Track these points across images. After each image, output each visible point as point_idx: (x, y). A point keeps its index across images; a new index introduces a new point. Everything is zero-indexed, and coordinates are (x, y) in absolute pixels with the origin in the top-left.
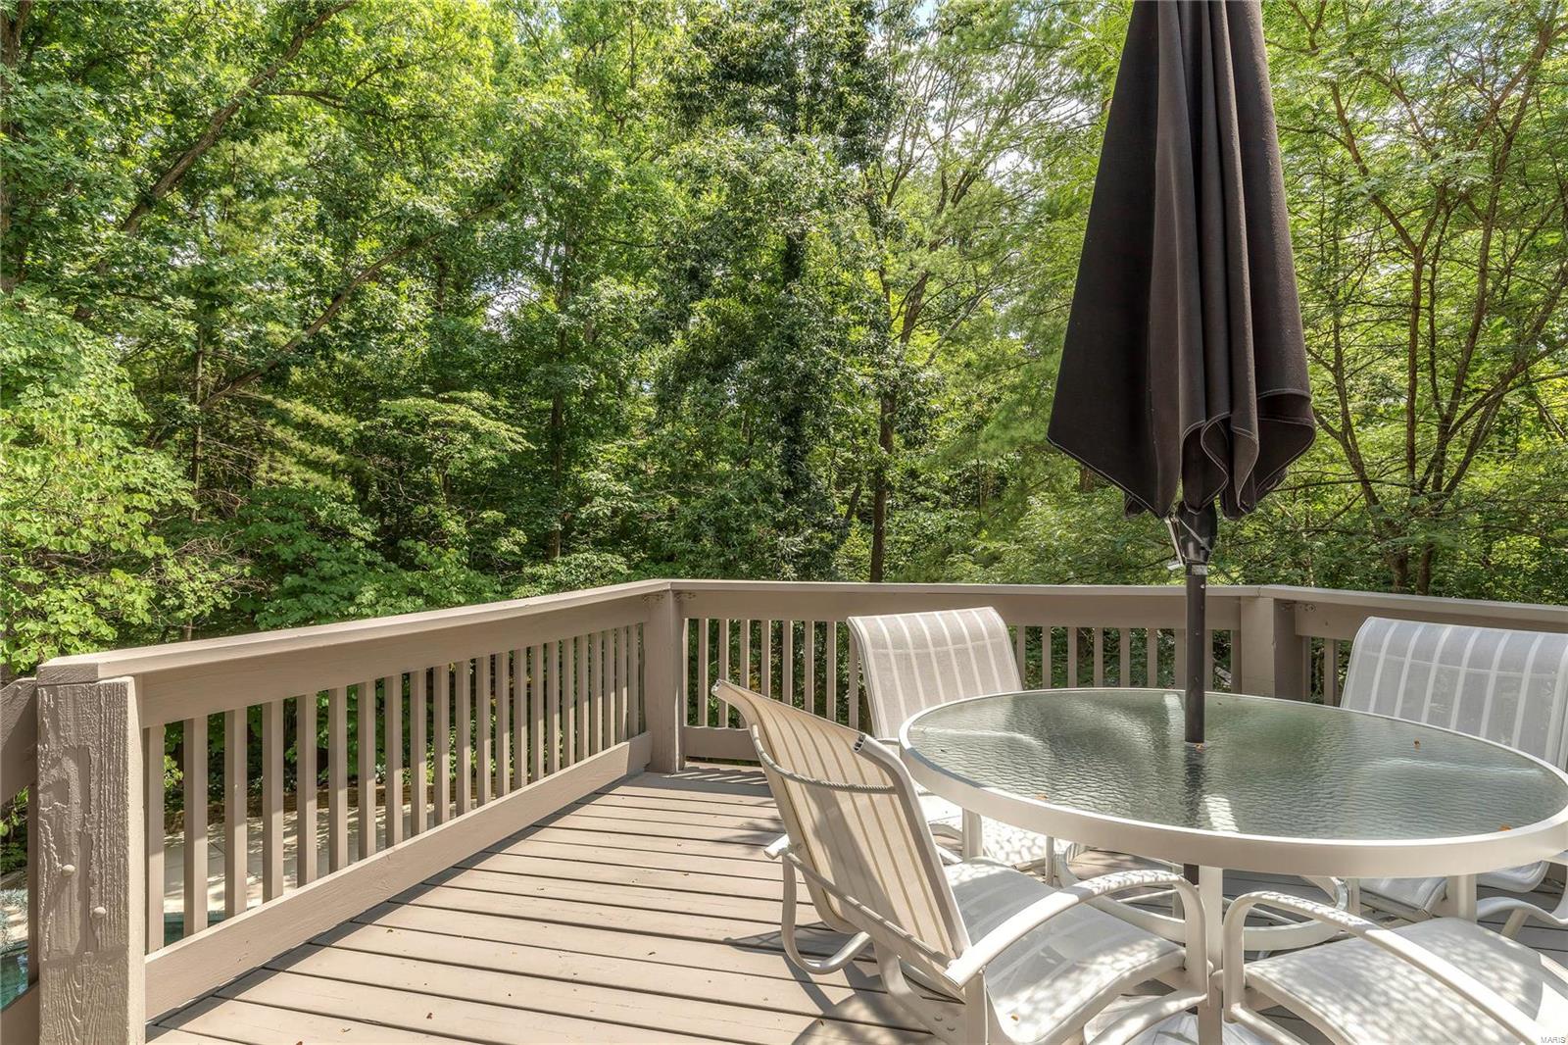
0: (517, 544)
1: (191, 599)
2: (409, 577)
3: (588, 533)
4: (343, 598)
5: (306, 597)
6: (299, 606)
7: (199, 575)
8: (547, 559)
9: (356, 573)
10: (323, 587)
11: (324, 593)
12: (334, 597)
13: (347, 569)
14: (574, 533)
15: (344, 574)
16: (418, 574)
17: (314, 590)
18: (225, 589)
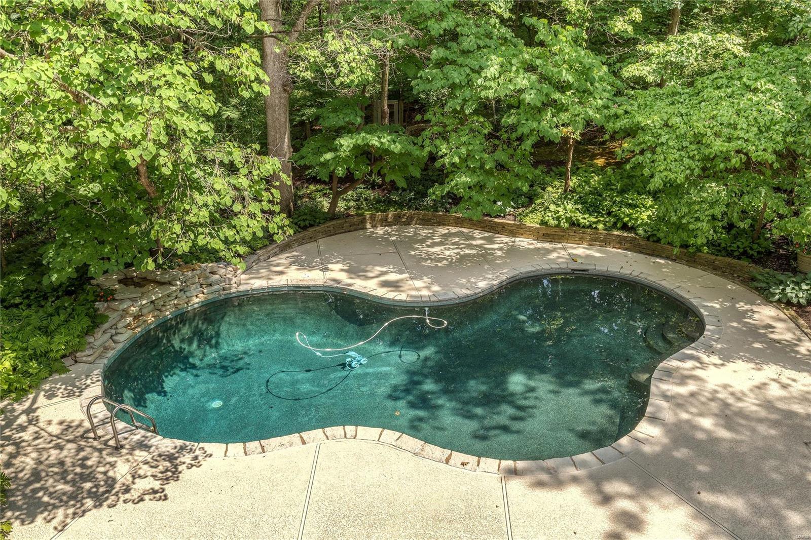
0: (632, 22)
1: (345, 69)
2: (528, 54)
3: (711, 10)
4: (473, 71)
5: (448, 68)
6: (441, 76)
7: (353, 48)
8: (661, 36)
9: (490, 47)
10: (460, 60)
11: (461, 65)
12: (468, 71)
13: (482, 43)
14: (696, 10)
15: (479, 47)
16: (537, 50)
17: (453, 62)
18: (370, 61)
